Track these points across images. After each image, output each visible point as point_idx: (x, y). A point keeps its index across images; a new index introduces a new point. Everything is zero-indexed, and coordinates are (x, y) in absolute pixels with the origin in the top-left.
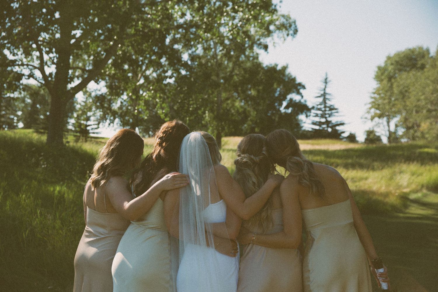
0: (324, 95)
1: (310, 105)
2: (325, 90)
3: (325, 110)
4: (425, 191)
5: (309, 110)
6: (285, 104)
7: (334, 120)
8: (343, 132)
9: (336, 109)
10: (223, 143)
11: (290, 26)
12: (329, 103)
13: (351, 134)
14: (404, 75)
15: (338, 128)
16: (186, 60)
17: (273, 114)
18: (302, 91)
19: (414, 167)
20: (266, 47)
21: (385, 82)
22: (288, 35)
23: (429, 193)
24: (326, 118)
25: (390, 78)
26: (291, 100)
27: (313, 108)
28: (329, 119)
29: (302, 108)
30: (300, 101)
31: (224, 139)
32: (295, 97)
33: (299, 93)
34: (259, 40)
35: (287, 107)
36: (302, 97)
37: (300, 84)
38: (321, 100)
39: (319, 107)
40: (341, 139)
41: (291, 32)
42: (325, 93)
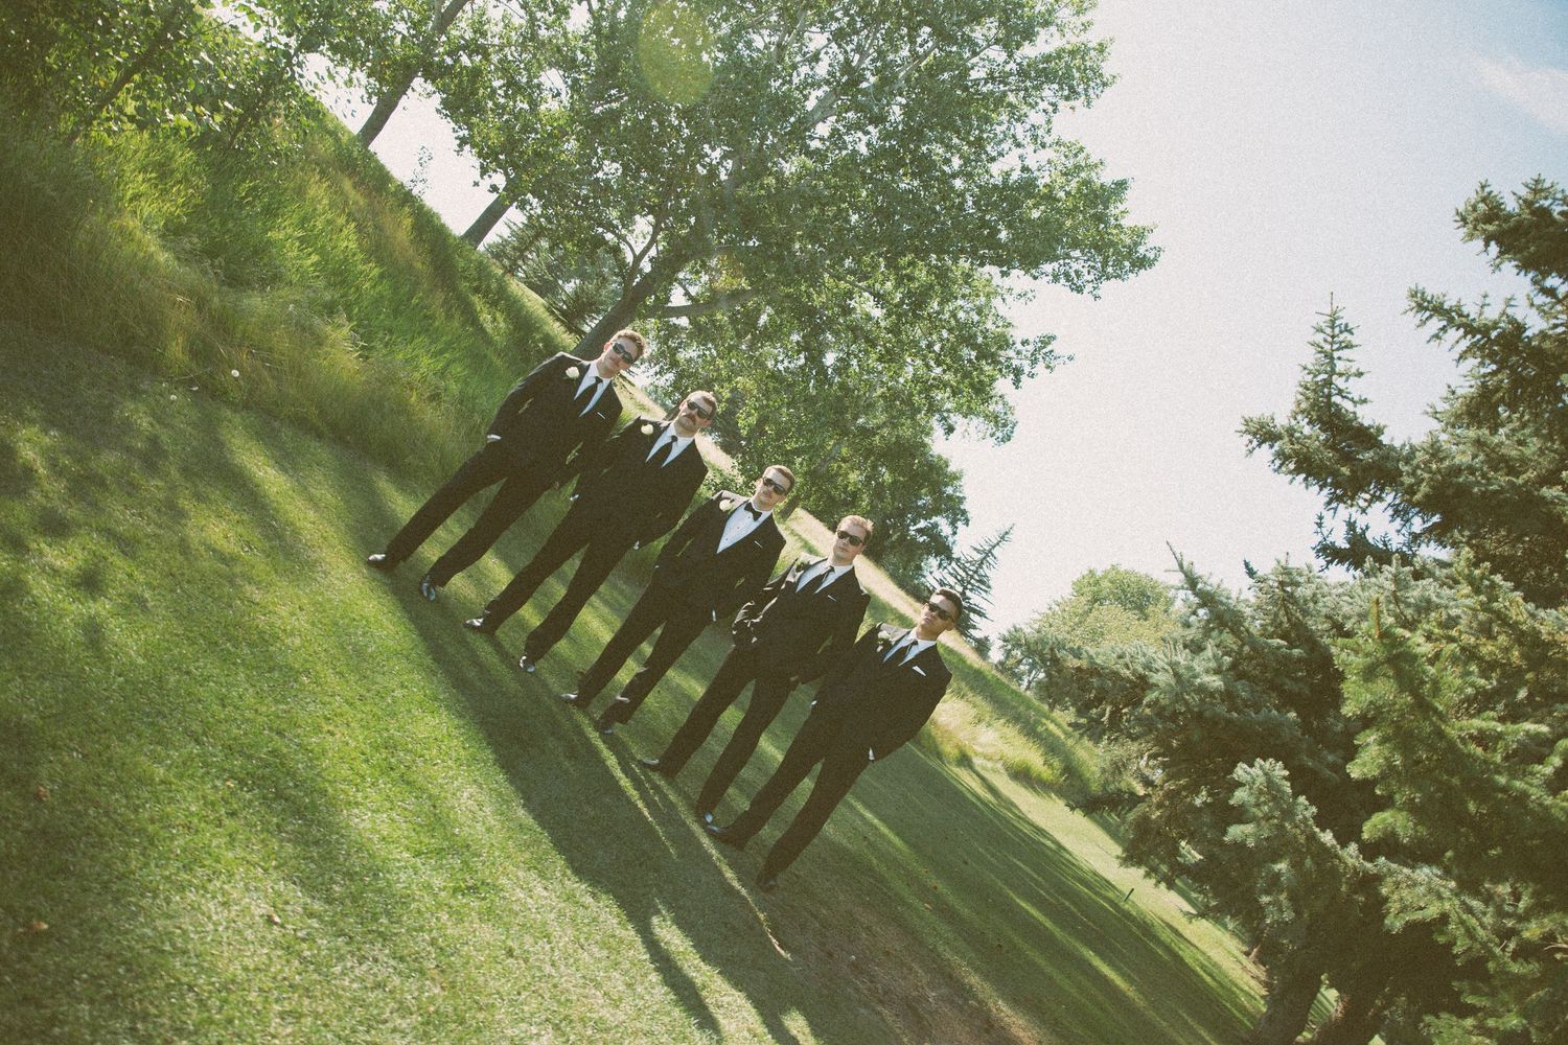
0: (988, 553)
1: (956, 554)
2: (994, 547)
3: (972, 577)
4: (999, 766)
5: (950, 558)
6: (922, 524)
7: (975, 599)
8: (974, 627)
9: (989, 587)
10: (793, 516)
11: (1005, 425)
12: (985, 570)
13: (986, 638)
14: (1117, 609)
15: (972, 615)
16: (828, 364)
17: (894, 526)
18: (959, 524)
19: (1012, 732)
20: (950, 430)
21: (1083, 599)
22: (992, 435)
23: (1003, 771)
24: (965, 588)
25: (1096, 599)
26: (935, 525)
27: (958, 560)
28: (968, 593)
29: (942, 549)
30: (946, 537)
31: (799, 512)
32: (945, 528)
33: (953, 523)
34: (948, 411)
35: (920, 531)
36: (955, 533)
37: (964, 512)
38: (978, 557)
39: (968, 565)
40: (967, 636)
41: (999, 434)
42: (990, 551)
